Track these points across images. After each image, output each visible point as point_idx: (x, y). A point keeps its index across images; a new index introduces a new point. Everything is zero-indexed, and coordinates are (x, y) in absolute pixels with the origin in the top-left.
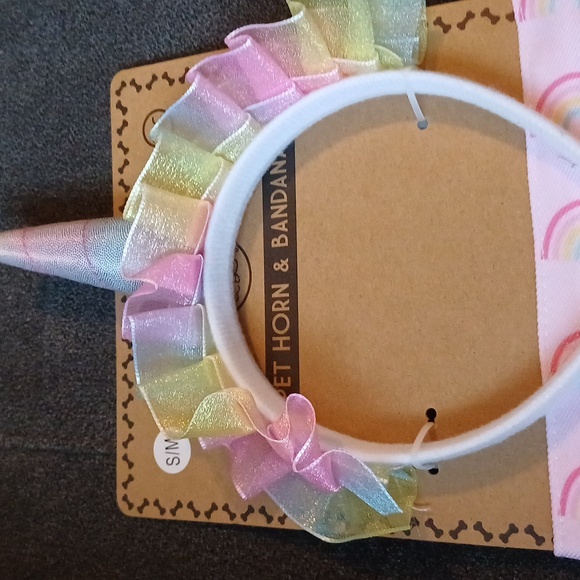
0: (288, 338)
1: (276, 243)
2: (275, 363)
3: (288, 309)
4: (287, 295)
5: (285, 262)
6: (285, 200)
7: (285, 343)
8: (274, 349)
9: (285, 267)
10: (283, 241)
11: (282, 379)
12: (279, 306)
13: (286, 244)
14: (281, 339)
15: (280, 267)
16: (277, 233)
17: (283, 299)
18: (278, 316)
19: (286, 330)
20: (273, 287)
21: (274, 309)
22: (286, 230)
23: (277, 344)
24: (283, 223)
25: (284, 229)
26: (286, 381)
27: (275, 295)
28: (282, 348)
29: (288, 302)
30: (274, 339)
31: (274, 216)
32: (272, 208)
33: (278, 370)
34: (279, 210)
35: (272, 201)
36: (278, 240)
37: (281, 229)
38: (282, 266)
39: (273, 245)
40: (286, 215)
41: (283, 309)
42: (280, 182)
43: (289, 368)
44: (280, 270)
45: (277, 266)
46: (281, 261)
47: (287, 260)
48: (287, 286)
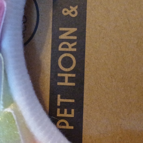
0: (74, 75)
2: (59, 96)
3: (75, 50)
4: (75, 38)
5: (74, 9)
7: (71, 80)
8: (59, 84)
9: (73, 13)
11: (66, 110)
12: (65, 46)
14: (66, 76)
15: (69, 12)
17: (71, 41)
18: (65, 55)
19: (72, 68)
20: (61, 29)
21: (60, 49)
23: (63, 79)
26: (69, 112)
27: (62, 37)
28: (66, 83)
29: (75, 44)
30: (59, 75)
33: (61, 103)
41: (70, 49)
43: (73, 101)
44: (68, 15)
45: (66, 12)
46: (71, 7)
47: (77, 7)
48: (74, 30)
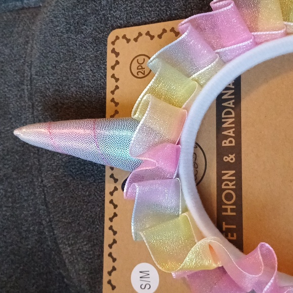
0: (234, 207)
1: (226, 143)
2: (224, 223)
3: (234, 187)
4: (234, 178)
5: (232, 156)
6: (233, 115)
7: (232, 210)
8: (224, 213)
9: (232, 159)
10: (231, 142)
11: (229, 234)
12: (227, 185)
13: (233, 144)
14: (229, 207)
15: (229, 159)
16: (227, 137)
17: (231, 181)
18: (227, 191)
19: (233, 201)
20: (223, 172)
21: (223, 187)
22: (234, 135)
23: (226, 210)
24: (231, 131)
25: (232, 134)
26: (232, 236)
27: (224, 178)
28: (229, 213)
29: (234, 182)
30: (223, 207)
31: (225, 126)
32: (223, 120)
33: (226, 228)
34: (228, 122)
35: (223, 116)
36: (227, 142)
37: (229, 134)
38: (230, 158)
39: (223, 145)
40: (233, 125)
41: (231, 187)
42: (231, 104)
43: (234, 227)
44: (228, 161)
45: (226, 159)
46: (230, 155)
47: (234, 155)
48: (234, 172)
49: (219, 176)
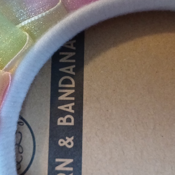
1: (62, 122)
4: (71, 169)
5: (70, 140)
6: (73, 85)
9: (69, 144)
10: (69, 120)
13: (72, 123)
15: (65, 143)
16: (63, 113)
17: (67, 173)
20: (57, 160)
22: (73, 111)
24: (70, 105)
25: (70, 110)
27: (58, 168)
31: (61, 98)
32: (60, 91)
34: (66, 94)
35: (60, 85)
36: (64, 119)
37: (67, 110)
38: (67, 142)
39: (59, 123)
40: (73, 99)
42: (70, 70)
44: (65, 146)
45: (62, 142)
46: (67, 138)
47: (72, 138)
48: (71, 161)
49: (52, 165)
